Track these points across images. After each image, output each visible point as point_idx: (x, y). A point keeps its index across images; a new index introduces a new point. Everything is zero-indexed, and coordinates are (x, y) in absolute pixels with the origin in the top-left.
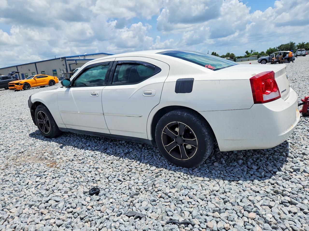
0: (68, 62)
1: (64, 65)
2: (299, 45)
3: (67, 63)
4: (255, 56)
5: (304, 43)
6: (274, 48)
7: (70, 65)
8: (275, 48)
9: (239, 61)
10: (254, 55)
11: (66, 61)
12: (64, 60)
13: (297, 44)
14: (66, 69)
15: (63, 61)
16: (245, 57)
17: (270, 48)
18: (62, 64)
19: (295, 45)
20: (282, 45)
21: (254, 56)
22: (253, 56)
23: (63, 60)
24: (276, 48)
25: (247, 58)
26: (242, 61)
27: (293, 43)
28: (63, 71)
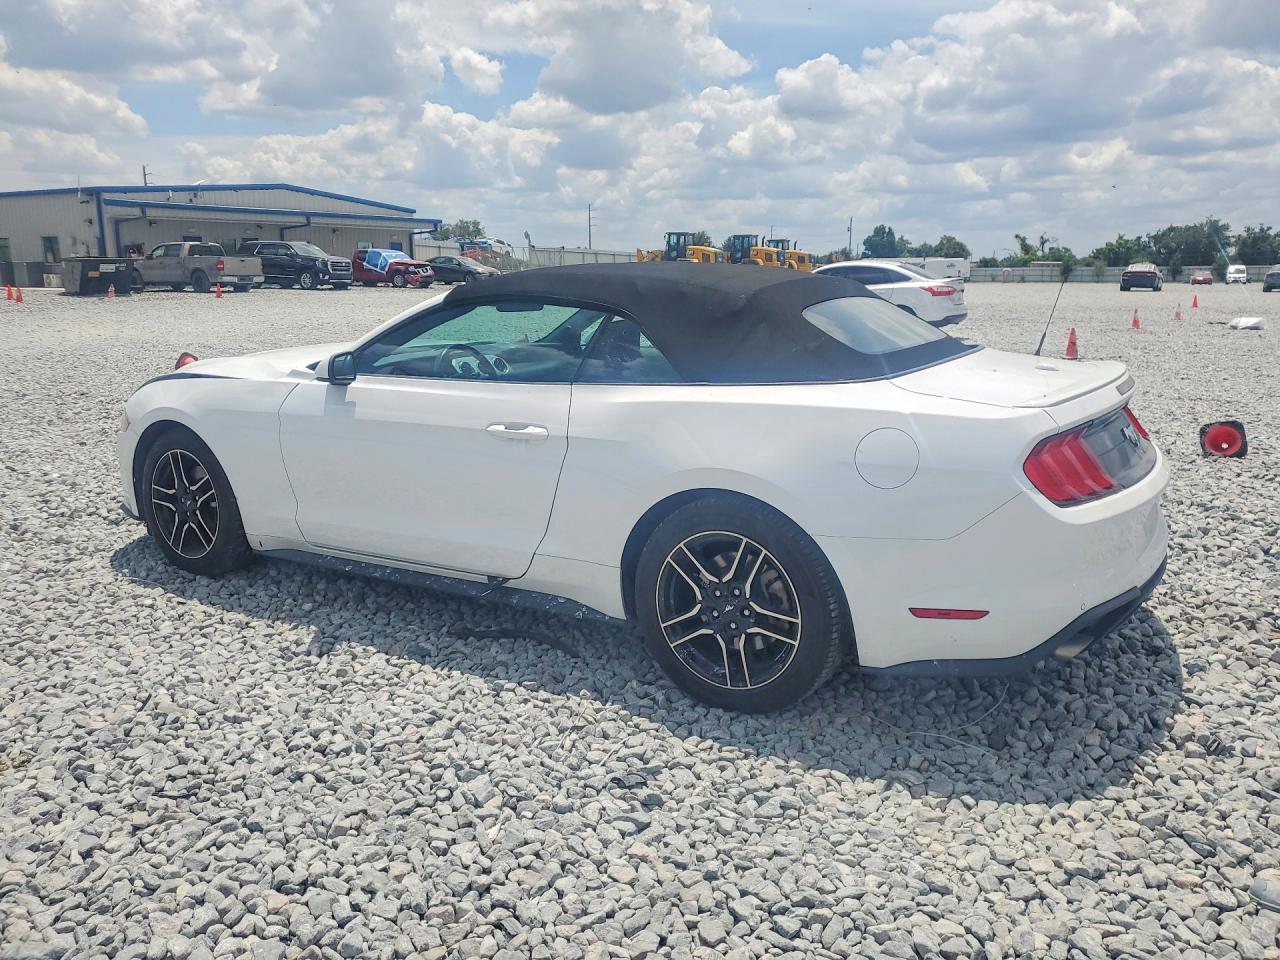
0: (109, 212)
1: (90, 222)
2: (1245, 234)
3: (106, 217)
4: (1054, 265)
5: (1269, 228)
6: (1139, 238)
7: (117, 223)
8: (1142, 240)
9: (982, 278)
10: (1047, 260)
11: (103, 205)
12: (95, 202)
13: (1236, 230)
14: (99, 240)
15: (88, 202)
16: (1011, 262)
17: (1121, 238)
18: (85, 218)
19: (1228, 234)
20: (1171, 229)
21: (1048, 265)
22: (1042, 265)
23: (88, 198)
24: (1145, 239)
25: (1018, 271)
26: (993, 280)
27: (1220, 224)
28: (85, 246)
